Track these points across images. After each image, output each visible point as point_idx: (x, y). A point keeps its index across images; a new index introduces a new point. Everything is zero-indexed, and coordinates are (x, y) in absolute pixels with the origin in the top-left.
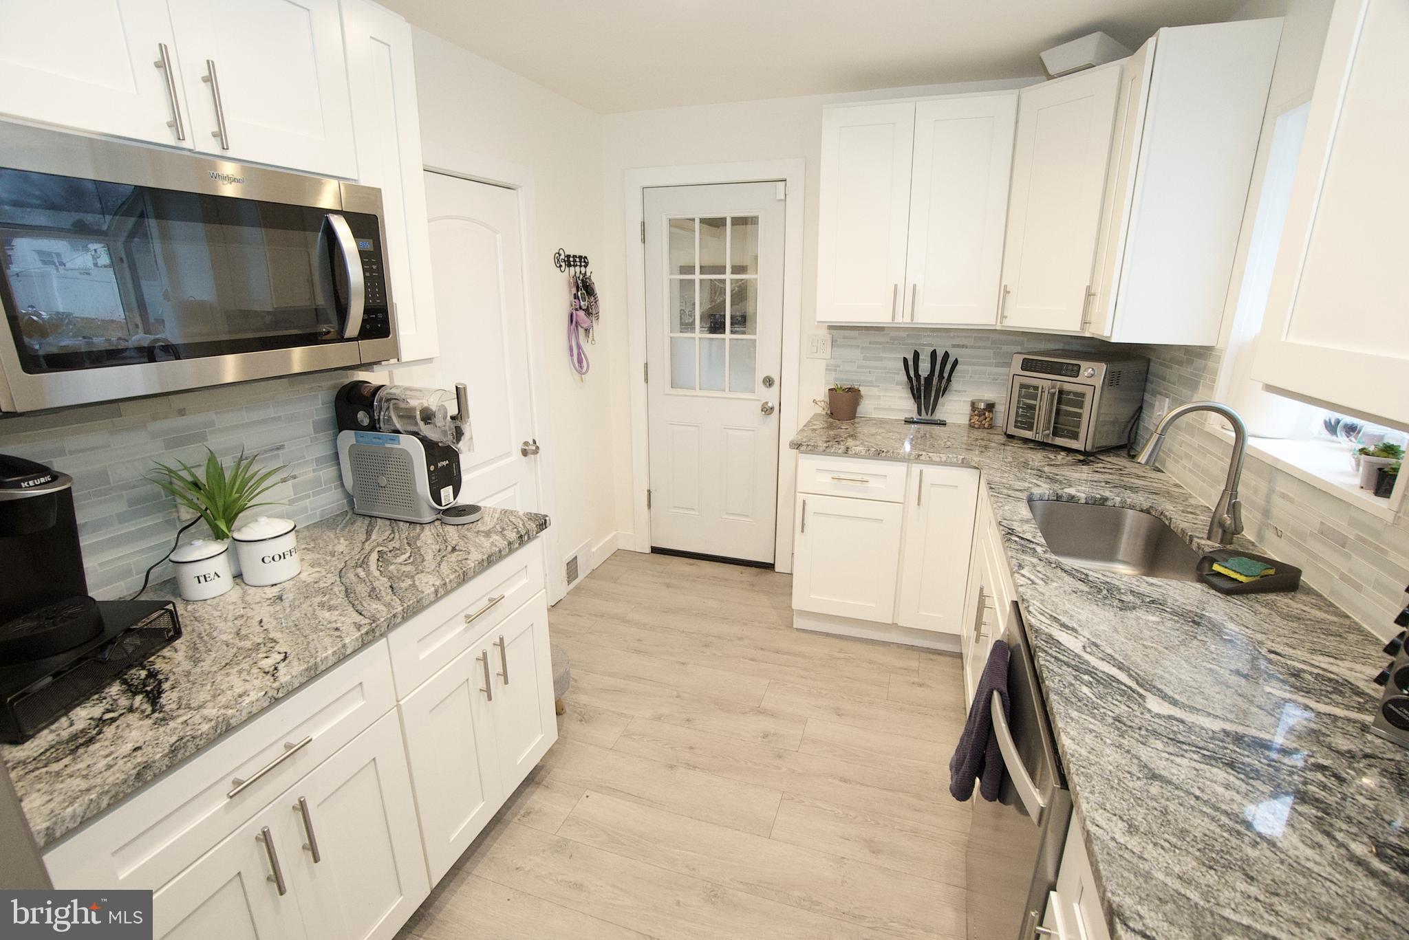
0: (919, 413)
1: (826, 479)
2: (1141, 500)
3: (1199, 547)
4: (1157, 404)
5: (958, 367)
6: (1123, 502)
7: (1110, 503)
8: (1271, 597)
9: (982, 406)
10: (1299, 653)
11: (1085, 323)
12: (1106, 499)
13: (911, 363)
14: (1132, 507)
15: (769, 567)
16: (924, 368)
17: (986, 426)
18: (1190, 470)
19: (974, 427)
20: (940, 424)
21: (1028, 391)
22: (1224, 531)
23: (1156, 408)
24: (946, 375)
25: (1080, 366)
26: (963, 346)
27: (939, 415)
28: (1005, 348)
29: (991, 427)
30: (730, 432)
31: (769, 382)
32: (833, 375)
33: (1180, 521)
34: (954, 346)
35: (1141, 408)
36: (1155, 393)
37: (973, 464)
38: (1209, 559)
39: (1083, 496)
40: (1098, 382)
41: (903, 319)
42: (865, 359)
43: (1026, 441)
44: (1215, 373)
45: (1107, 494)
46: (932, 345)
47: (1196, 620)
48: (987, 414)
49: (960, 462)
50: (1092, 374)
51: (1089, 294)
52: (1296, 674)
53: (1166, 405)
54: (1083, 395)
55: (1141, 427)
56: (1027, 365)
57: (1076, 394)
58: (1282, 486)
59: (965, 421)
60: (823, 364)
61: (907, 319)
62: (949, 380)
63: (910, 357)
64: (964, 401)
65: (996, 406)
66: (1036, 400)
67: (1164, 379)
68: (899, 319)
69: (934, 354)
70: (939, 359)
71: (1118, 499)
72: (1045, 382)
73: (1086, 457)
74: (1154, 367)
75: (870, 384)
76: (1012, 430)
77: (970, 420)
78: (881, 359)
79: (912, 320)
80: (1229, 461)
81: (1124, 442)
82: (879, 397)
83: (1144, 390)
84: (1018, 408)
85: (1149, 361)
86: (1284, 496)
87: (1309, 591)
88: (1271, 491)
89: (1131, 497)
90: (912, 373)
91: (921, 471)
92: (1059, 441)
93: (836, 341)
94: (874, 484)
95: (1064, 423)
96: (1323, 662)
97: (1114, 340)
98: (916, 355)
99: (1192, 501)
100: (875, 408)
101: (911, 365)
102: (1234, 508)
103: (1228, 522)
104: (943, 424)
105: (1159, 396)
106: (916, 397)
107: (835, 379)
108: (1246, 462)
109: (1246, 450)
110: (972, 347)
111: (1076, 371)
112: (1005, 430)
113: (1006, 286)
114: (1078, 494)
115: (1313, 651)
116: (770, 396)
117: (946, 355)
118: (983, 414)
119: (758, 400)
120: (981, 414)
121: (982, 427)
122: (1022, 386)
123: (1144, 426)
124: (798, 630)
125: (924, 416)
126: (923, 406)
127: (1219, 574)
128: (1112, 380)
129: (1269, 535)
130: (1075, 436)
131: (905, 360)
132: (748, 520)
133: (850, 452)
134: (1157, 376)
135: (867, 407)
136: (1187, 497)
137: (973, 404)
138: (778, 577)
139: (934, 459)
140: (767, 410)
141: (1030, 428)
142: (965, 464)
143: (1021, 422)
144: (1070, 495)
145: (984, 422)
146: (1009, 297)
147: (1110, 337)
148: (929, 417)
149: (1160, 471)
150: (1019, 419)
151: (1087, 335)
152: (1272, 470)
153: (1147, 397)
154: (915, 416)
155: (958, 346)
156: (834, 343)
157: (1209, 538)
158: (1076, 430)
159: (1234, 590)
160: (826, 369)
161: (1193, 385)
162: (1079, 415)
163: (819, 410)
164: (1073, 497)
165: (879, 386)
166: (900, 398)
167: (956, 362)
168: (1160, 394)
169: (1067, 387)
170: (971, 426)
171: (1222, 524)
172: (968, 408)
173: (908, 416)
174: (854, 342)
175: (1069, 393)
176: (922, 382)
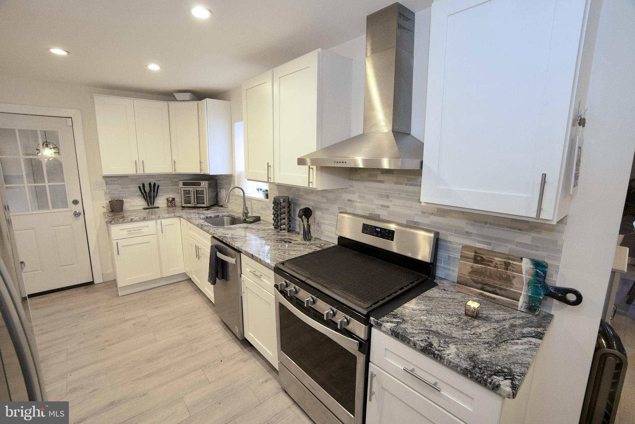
0: (148, 205)
1: (125, 232)
2: (226, 214)
3: (242, 219)
4: (222, 191)
5: (160, 188)
6: (223, 215)
7: (219, 216)
8: (257, 222)
9: (171, 199)
10: (263, 227)
11: (201, 170)
12: (219, 215)
13: (142, 188)
14: (225, 216)
15: (92, 283)
16: (147, 189)
17: (173, 206)
18: (234, 205)
19: (169, 207)
20: (157, 208)
21: (187, 192)
22: (246, 214)
23: (222, 192)
24: (156, 191)
25: (200, 183)
26: (160, 180)
27: (156, 205)
28: (174, 180)
29: (175, 206)
30: (55, 228)
31: (75, 202)
32: (108, 196)
33: (236, 216)
34: (156, 181)
35: (217, 194)
36: (220, 188)
37: (178, 216)
38: (245, 220)
39: (213, 216)
40: (207, 186)
41: (140, 172)
42: (122, 188)
43: (189, 207)
44: (234, 180)
45: (218, 214)
46: (148, 181)
47: (247, 228)
48: (173, 202)
49: (173, 216)
50: (204, 184)
51: (201, 163)
52: (264, 229)
53: (224, 191)
54: (203, 191)
55: (219, 198)
56: (184, 184)
57: (201, 191)
58: (253, 202)
59: (165, 205)
60: (103, 192)
61: (142, 172)
62: (157, 192)
63: (141, 186)
64: (164, 199)
65: (175, 199)
66: (190, 194)
67: (222, 184)
68: (138, 172)
69: (150, 184)
70: (152, 186)
71: (221, 215)
72: (191, 188)
73: (208, 208)
74: (218, 182)
75: (126, 197)
76: (184, 205)
77: (167, 205)
78: (129, 188)
79: (144, 172)
80: (243, 200)
81: (215, 203)
82: (130, 202)
83: (217, 188)
84: (184, 198)
85: (217, 180)
86: (254, 204)
87: (262, 220)
88: (252, 204)
89: (224, 214)
90: (143, 191)
91: (161, 222)
92: (199, 205)
93: (107, 182)
94: (144, 230)
95: (199, 199)
96: (267, 227)
97: (210, 174)
98: (143, 185)
99: (237, 212)
100: (130, 206)
101: (142, 189)
102: (246, 208)
103: (246, 212)
104: (158, 208)
105: (222, 189)
106: (146, 200)
107: (110, 198)
108: (246, 199)
109: (246, 197)
110: (162, 180)
111: (199, 184)
112: (181, 205)
113: (174, 161)
114: (212, 215)
115: (265, 227)
116: (78, 208)
117: (155, 184)
118: (171, 203)
119: (72, 211)
120: (171, 202)
121: (172, 206)
122: (184, 191)
123: (220, 198)
124: (122, 296)
125: (150, 206)
126: (149, 202)
127: (248, 221)
128: (210, 185)
129: (253, 213)
130: (204, 203)
131: (139, 187)
132: (75, 266)
133: (133, 220)
134: (220, 184)
135: (126, 206)
136: (236, 211)
137: (168, 200)
138: (96, 286)
139: (164, 216)
140: (77, 215)
141: (190, 203)
142: (175, 216)
143: (186, 202)
144: (210, 216)
145: (172, 204)
146: (176, 164)
147: (209, 174)
148: (152, 206)
149: (227, 208)
150: (185, 201)
151: (202, 173)
152: (251, 199)
153: (218, 190)
154: (147, 206)
155: (158, 181)
156: (107, 184)
157: (243, 217)
158: (203, 201)
159: (251, 223)
160: (105, 194)
161: (230, 184)
162: (203, 197)
163: (105, 210)
164: (211, 216)
165: (129, 198)
166: (139, 201)
167: (158, 186)
168: (222, 188)
169: (198, 189)
170: (168, 206)
171: (245, 213)
172: (166, 201)
173: (144, 207)
174: (116, 182)
175: (199, 191)
176: (148, 194)
